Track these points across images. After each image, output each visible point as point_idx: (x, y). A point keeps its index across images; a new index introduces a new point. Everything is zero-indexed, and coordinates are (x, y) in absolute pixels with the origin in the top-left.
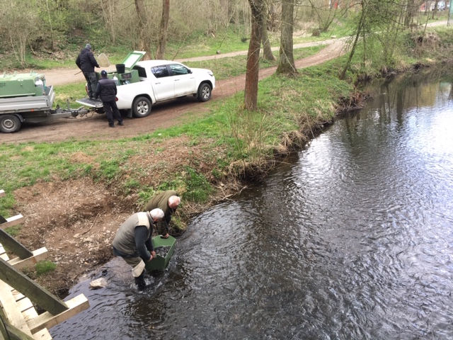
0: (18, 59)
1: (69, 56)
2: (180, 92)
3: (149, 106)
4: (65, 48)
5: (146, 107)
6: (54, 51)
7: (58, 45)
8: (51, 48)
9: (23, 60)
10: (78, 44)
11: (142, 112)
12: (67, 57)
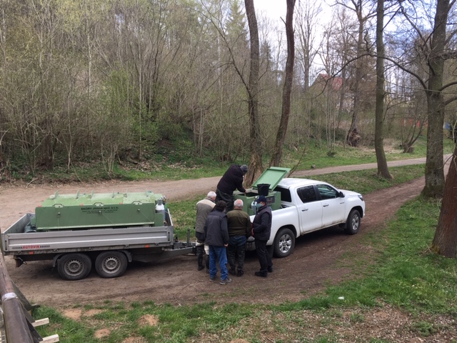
0: (106, 168)
1: (155, 166)
2: (328, 221)
3: (292, 241)
4: (150, 158)
5: (289, 242)
6: (140, 161)
7: (143, 155)
8: (137, 158)
9: (111, 170)
10: (163, 155)
11: (284, 249)
12: (153, 167)
